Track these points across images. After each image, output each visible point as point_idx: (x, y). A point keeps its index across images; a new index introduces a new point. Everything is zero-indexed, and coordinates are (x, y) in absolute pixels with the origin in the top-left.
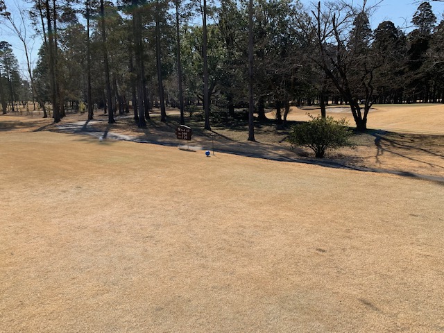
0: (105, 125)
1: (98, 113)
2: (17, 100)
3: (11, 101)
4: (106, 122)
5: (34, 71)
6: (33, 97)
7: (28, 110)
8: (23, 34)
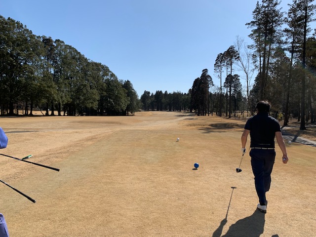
0: (296, 131)
1: (292, 121)
2: (238, 109)
3: (235, 110)
4: (298, 129)
5: (251, 92)
6: (248, 108)
7: (243, 116)
8: (247, 69)
